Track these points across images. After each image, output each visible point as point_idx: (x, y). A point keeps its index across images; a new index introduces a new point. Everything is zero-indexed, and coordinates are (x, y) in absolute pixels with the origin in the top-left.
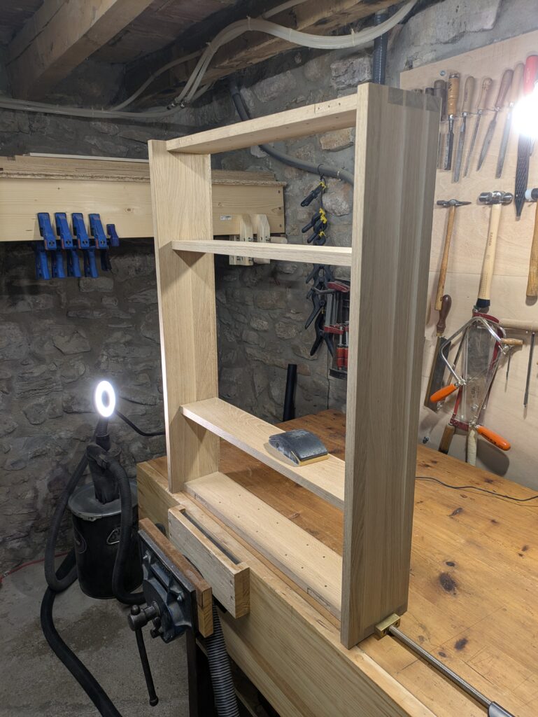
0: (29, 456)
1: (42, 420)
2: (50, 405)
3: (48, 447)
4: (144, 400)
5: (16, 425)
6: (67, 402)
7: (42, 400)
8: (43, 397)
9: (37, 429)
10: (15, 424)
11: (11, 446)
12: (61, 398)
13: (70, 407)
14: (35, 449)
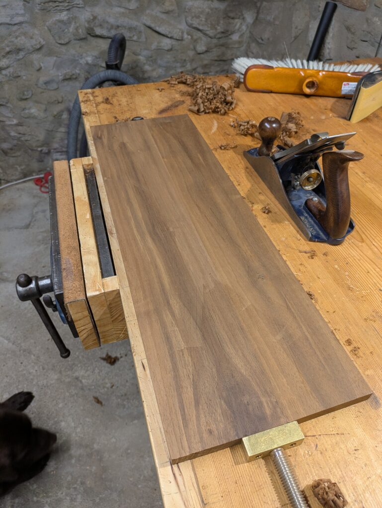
0: (61, 78)
1: (67, 40)
2: (73, 23)
3: (78, 72)
4: (170, 32)
5: (43, 43)
6: (89, 22)
7: (64, 16)
8: (65, 13)
9: (63, 49)
10: (42, 40)
11: (42, 65)
12: (83, 17)
13: (92, 29)
14: (65, 72)
